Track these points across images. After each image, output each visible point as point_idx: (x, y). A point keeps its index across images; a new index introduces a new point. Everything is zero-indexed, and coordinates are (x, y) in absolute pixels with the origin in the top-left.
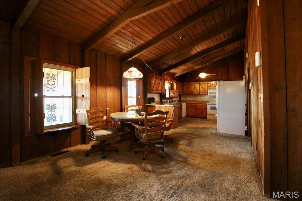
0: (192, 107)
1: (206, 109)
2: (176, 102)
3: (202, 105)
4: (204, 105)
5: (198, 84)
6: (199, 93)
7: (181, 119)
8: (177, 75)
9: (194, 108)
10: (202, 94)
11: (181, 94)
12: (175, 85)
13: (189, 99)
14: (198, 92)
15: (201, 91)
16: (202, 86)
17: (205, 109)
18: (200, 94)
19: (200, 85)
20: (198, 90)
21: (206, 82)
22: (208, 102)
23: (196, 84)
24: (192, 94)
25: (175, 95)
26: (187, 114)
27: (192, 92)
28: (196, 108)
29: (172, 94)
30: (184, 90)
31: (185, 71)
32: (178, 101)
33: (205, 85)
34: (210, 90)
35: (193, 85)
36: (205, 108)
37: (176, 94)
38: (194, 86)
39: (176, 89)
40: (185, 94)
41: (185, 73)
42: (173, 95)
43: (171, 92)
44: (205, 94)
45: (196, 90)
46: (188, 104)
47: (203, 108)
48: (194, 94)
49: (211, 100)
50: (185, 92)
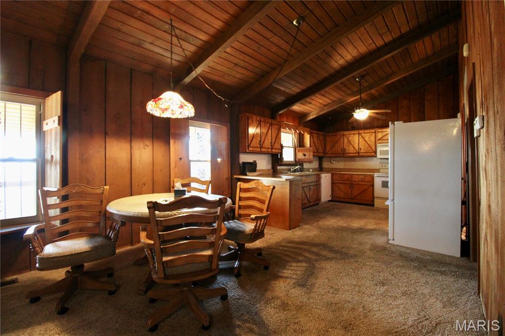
0: (342, 182)
1: (373, 185)
2: (311, 170)
3: (362, 177)
4: (367, 178)
5: (355, 134)
6: (359, 153)
7: (318, 206)
8: (311, 117)
9: (347, 184)
10: (365, 154)
11: (321, 155)
12: (307, 138)
13: (339, 165)
14: (355, 152)
15: (362, 148)
16: (364, 139)
17: (370, 186)
18: (361, 154)
19: (360, 137)
20: (357, 148)
21: (373, 131)
22: (378, 171)
23: (352, 135)
24: (343, 155)
25: (307, 157)
26: (332, 196)
27: (344, 150)
28: (352, 184)
29: (300, 156)
30: (328, 148)
32: (314, 170)
33: (371, 135)
34: (381, 146)
35: (345, 138)
36: (371, 184)
37: (310, 156)
38: (348, 140)
39: (309, 146)
40: (330, 155)
41: (325, 111)
42: (303, 157)
43: (299, 151)
44: (370, 154)
45: (351, 146)
46: (334, 175)
47: (366, 183)
48: (348, 155)
49: (384, 167)
50: (329, 151)
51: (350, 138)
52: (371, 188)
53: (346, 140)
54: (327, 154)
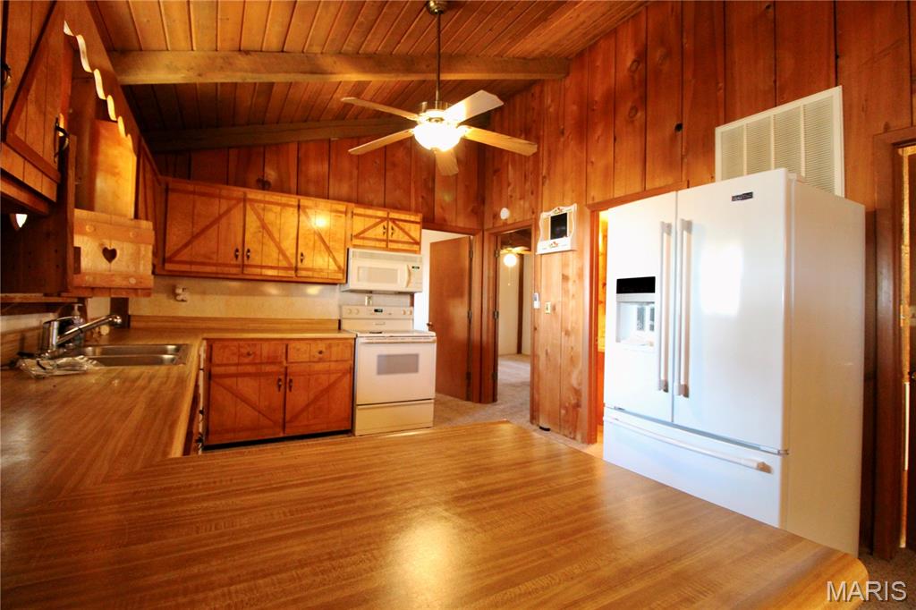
0: (251, 369)
1: (350, 370)
6: (296, 269)
9: (268, 374)
10: (317, 275)
13: (202, 305)
14: (284, 264)
15: (307, 254)
17: (343, 373)
18: (303, 273)
19: (302, 216)
20: (291, 251)
21: (341, 208)
23: (278, 209)
24: (240, 271)
27: (242, 254)
28: (286, 374)
33: (336, 220)
34: (363, 256)
35: (251, 212)
37: (135, 261)
38: (261, 220)
39: (130, 213)
44: (331, 276)
45: (272, 244)
47: (333, 366)
48: (258, 271)
49: (354, 316)
50: (178, 251)
51: (270, 217)
53: (252, 222)
54: (170, 260)
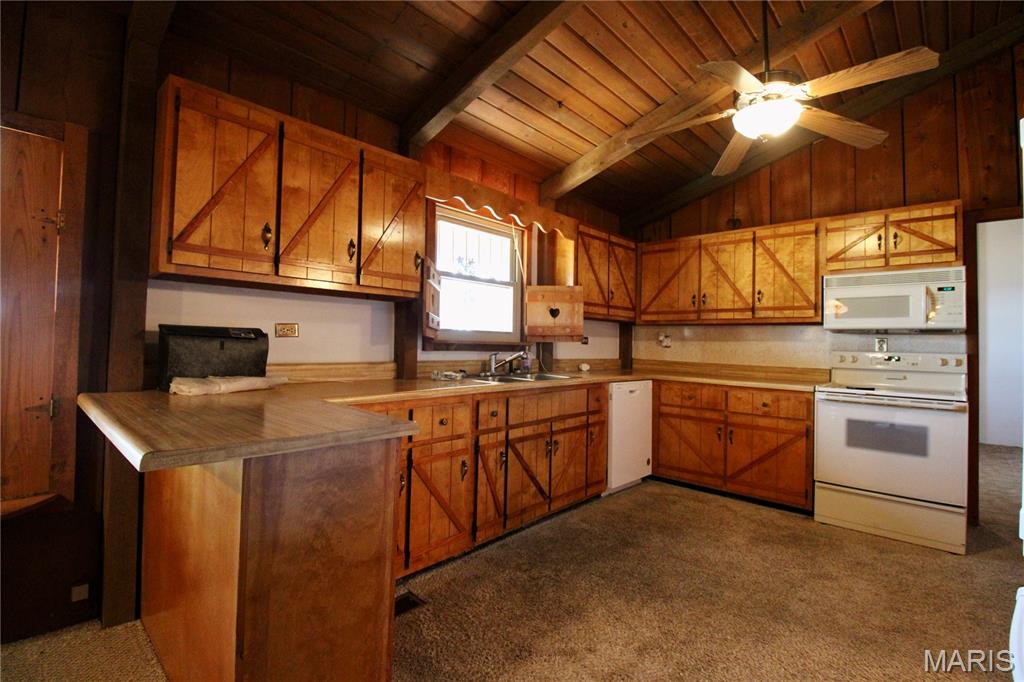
0: (692, 413)
1: (809, 434)
2: (585, 367)
3: (767, 398)
4: (784, 404)
5: (738, 242)
6: (753, 310)
7: (595, 504)
9: (708, 421)
10: (778, 314)
11: (623, 315)
12: (567, 247)
13: (684, 349)
14: (740, 305)
15: (767, 290)
16: (772, 256)
17: (798, 435)
18: (761, 314)
19: (759, 250)
20: (747, 291)
21: (811, 227)
22: (827, 376)
23: (730, 248)
24: (699, 319)
26: (656, 460)
27: (700, 299)
28: (727, 424)
29: (538, 316)
30: (648, 292)
31: (629, 134)
32: (597, 366)
33: (799, 244)
34: (844, 283)
35: (705, 257)
36: (801, 427)
37: (572, 315)
38: (716, 262)
39: (570, 282)
40: (654, 318)
42: (549, 320)
43: (533, 298)
44: (797, 314)
45: (726, 285)
46: (664, 387)
47: (782, 424)
48: (713, 316)
49: (848, 364)
50: (650, 304)
51: (723, 258)
52: (802, 444)
53: (707, 266)
54: (645, 312)
